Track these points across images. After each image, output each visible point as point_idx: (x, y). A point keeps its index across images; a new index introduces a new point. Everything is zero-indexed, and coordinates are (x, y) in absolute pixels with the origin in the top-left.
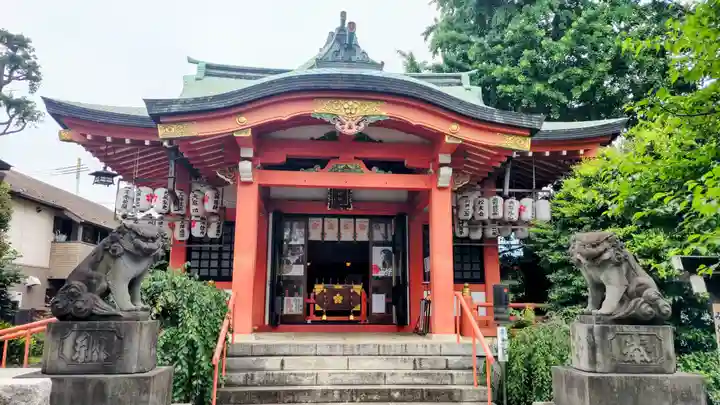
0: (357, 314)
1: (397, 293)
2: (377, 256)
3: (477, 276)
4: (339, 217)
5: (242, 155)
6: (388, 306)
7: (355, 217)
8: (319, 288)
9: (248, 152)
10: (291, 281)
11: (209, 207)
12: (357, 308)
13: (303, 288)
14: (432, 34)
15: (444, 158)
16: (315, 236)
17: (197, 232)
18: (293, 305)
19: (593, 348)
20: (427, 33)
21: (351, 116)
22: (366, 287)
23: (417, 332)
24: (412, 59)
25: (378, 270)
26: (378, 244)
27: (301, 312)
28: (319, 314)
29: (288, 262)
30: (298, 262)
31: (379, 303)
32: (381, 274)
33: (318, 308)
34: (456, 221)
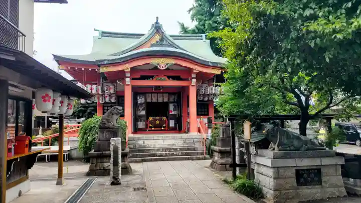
0: (164, 127)
1: (178, 120)
2: (171, 107)
3: (206, 113)
4: (157, 93)
5: (126, 76)
6: (175, 124)
7: (163, 93)
8: (151, 119)
9: (128, 75)
10: (141, 116)
11: (112, 91)
12: (164, 125)
13: (145, 119)
14: (192, 11)
15: (194, 76)
16: (149, 100)
17: (107, 100)
18: (141, 125)
19: (223, 133)
20: (190, 11)
21: (163, 63)
22: (167, 118)
23: (186, 133)
24: (183, 25)
25: (171, 111)
26: (171, 103)
27: (144, 127)
28: (151, 127)
29: (140, 110)
30: (143, 110)
31: (172, 124)
32: (173, 113)
33: (150, 125)
34: (198, 94)
